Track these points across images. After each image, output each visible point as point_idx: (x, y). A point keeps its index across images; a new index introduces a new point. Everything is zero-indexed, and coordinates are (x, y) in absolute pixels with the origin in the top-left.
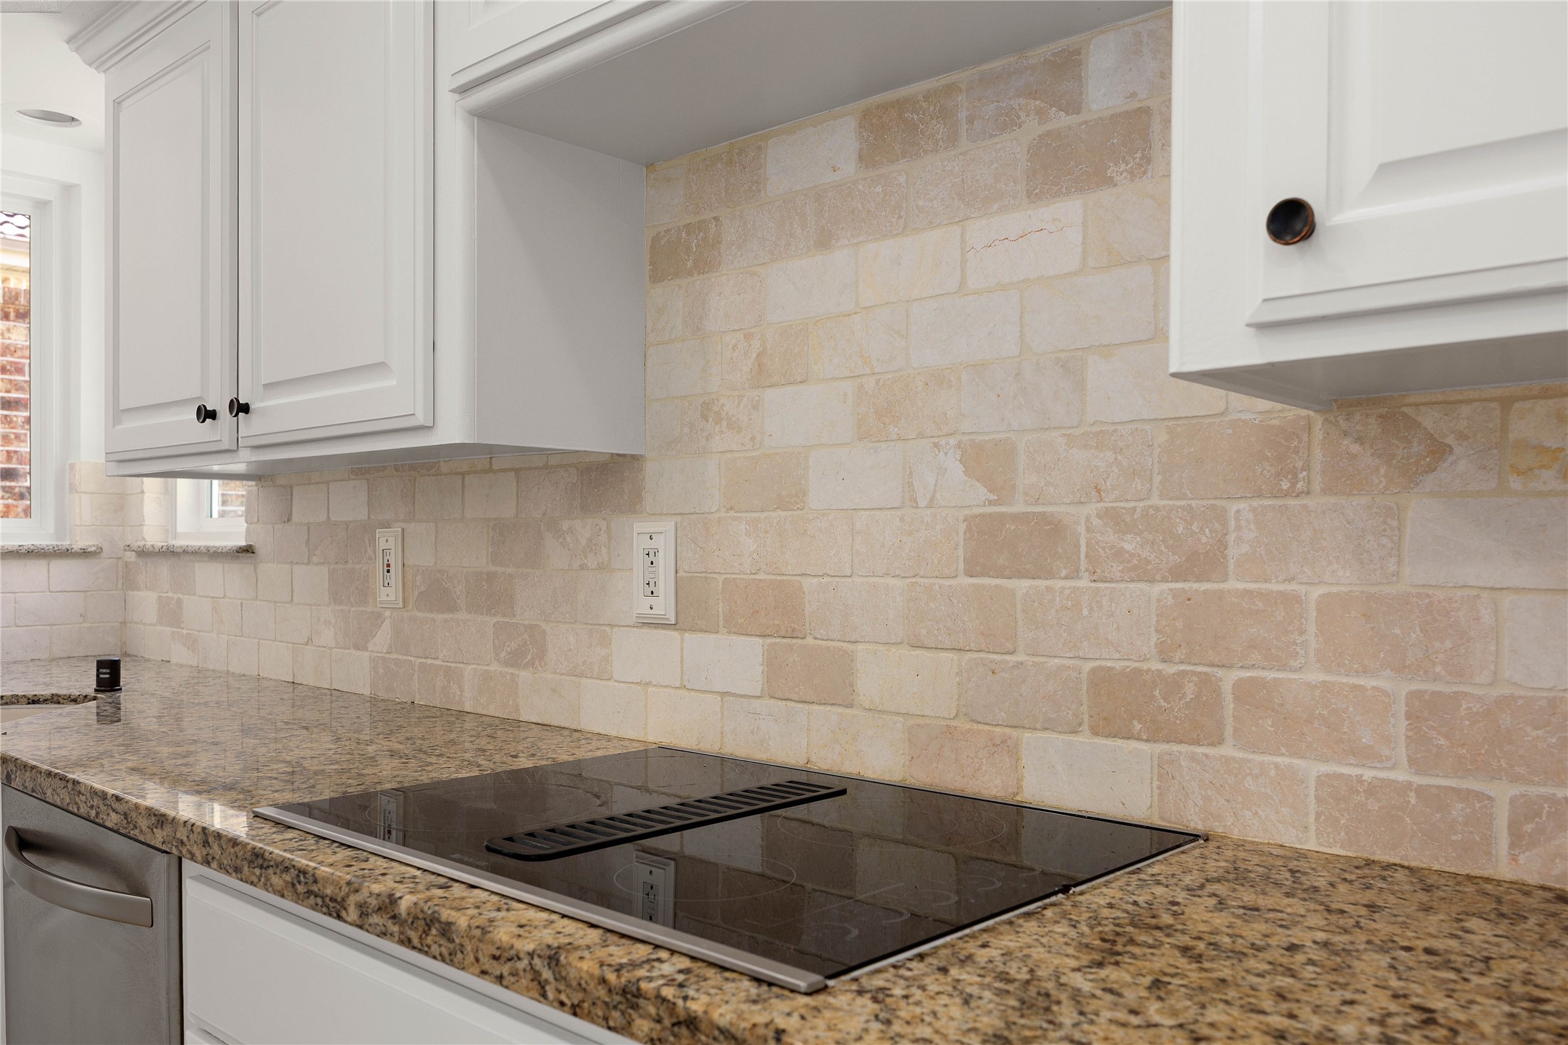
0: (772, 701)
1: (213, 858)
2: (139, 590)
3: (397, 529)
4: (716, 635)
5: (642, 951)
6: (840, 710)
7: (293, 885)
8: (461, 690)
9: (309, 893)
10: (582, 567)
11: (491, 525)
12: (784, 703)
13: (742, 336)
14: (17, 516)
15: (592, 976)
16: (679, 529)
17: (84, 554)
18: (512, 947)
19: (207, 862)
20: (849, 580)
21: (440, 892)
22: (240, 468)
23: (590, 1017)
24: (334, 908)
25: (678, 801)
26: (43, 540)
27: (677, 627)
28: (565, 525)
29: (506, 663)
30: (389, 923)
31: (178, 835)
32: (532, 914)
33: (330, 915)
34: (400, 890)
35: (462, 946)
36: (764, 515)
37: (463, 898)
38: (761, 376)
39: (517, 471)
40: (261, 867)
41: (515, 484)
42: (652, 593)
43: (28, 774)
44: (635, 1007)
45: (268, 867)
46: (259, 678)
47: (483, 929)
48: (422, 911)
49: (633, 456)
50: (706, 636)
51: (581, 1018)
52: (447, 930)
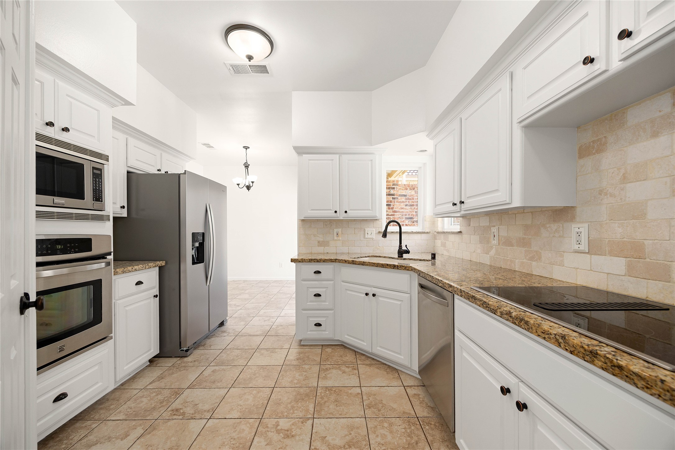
0: (630, 277)
1: (463, 295)
2: (437, 240)
3: (497, 227)
4: (605, 256)
5: (595, 342)
6: (663, 283)
7: (483, 304)
8: (515, 265)
9: (487, 307)
10: (553, 236)
11: (524, 226)
12: (635, 278)
13: (616, 169)
14: (413, 226)
15: (578, 345)
16: (589, 226)
17: (427, 233)
18: (549, 331)
19: (461, 296)
20: (669, 241)
21: (523, 313)
22: (459, 215)
23: (577, 355)
24: (494, 312)
25: (589, 302)
26: (420, 230)
27: (589, 253)
28: (548, 226)
29: (528, 260)
30: (509, 318)
31: (455, 290)
32: (552, 324)
33: (492, 313)
34: (512, 311)
35: (532, 327)
36: (626, 221)
37: (530, 316)
38: (625, 179)
39: (532, 212)
40: (474, 299)
41: (531, 216)
42: (579, 243)
43: (423, 274)
44: (596, 357)
45: (476, 299)
46: (462, 259)
47: (539, 325)
48: (519, 317)
49: (572, 207)
50: (601, 256)
51: (573, 355)
52: (527, 323)
